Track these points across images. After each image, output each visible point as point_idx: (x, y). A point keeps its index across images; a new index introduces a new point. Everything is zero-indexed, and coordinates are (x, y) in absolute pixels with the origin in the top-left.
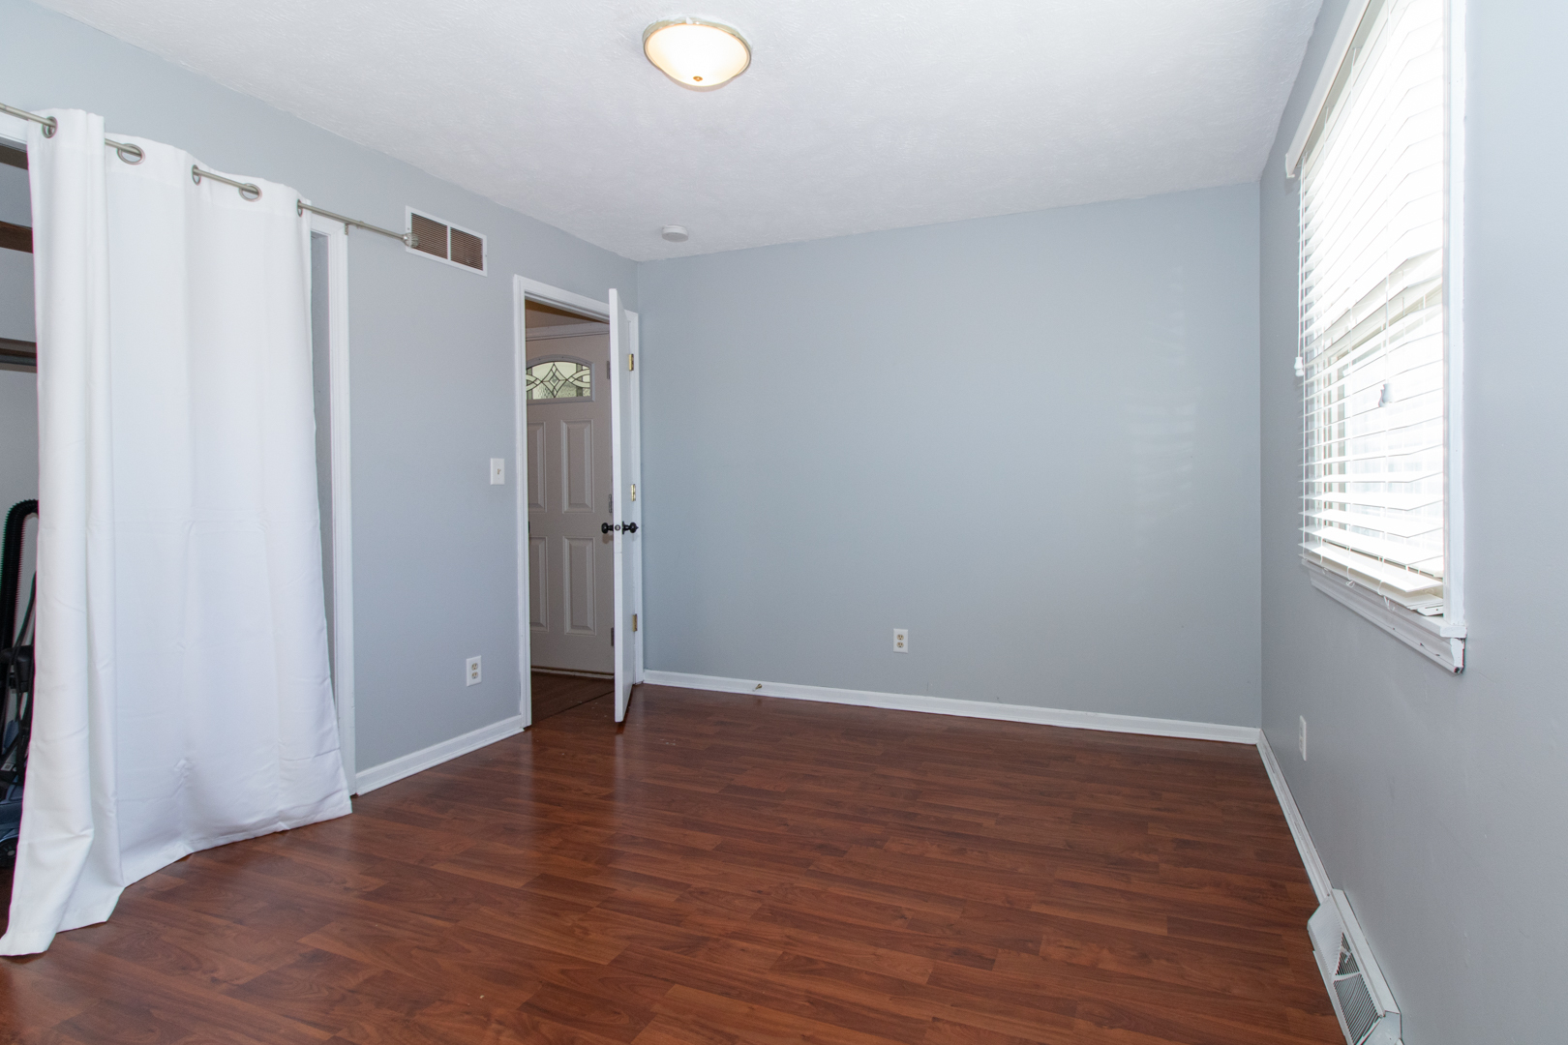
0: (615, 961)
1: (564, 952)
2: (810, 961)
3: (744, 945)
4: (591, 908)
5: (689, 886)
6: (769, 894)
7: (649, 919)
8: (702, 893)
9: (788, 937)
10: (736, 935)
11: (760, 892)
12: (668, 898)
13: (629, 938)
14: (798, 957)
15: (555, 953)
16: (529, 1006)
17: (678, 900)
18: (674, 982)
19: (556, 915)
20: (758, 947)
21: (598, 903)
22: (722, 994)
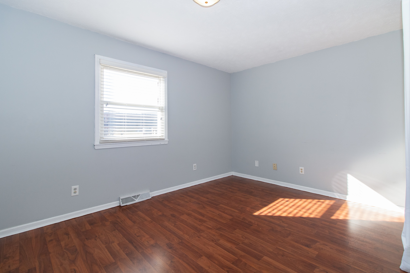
0: (236, 229)
1: (247, 234)
2: (199, 221)
3: (209, 227)
4: (241, 243)
5: (215, 244)
6: (197, 236)
7: (228, 237)
8: (213, 241)
9: (200, 226)
10: (210, 229)
11: (199, 237)
12: (222, 241)
13: (232, 233)
14: (201, 222)
15: (249, 234)
16: (252, 226)
17: (219, 240)
18: (225, 223)
19: (251, 244)
20: (207, 225)
21: (240, 244)
22: (217, 220)
